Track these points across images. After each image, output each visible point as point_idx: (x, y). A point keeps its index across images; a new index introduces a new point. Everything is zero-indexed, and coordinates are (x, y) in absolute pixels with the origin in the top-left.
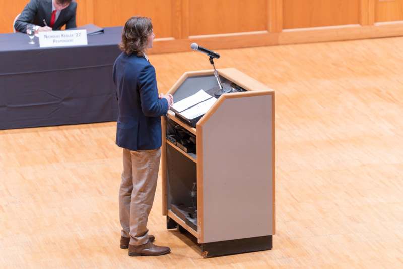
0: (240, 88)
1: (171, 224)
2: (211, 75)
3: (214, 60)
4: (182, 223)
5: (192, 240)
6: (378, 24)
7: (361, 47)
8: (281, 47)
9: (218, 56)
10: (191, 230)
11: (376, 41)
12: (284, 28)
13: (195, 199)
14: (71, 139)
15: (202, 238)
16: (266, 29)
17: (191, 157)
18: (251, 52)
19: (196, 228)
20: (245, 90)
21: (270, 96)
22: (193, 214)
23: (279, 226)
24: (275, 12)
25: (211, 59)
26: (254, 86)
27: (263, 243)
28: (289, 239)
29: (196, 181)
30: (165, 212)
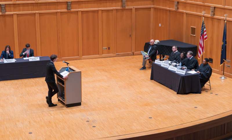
0: (74, 71)
1: (59, 100)
2: (67, 68)
3: (68, 64)
4: (61, 100)
5: (63, 104)
6: (103, 55)
7: (99, 60)
8: (82, 60)
9: (69, 64)
10: (63, 102)
11: (102, 58)
12: (83, 56)
13: (64, 94)
14: (36, 81)
15: (66, 103)
16: (79, 56)
17: (63, 86)
18: (76, 61)
19: (64, 101)
20: (75, 71)
21: (80, 73)
22: (64, 98)
23: (83, 100)
24: (81, 52)
25: (67, 64)
26: (77, 70)
27: (79, 104)
28: (85, 103)
29: (64, 91)
30: (58, 98)
